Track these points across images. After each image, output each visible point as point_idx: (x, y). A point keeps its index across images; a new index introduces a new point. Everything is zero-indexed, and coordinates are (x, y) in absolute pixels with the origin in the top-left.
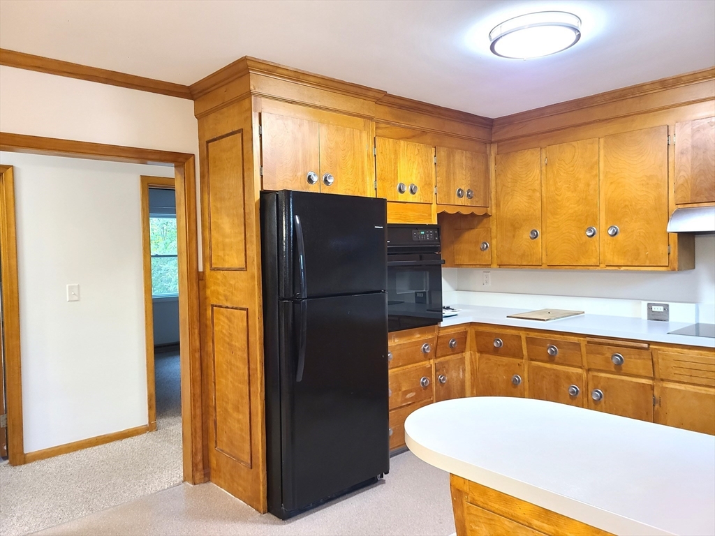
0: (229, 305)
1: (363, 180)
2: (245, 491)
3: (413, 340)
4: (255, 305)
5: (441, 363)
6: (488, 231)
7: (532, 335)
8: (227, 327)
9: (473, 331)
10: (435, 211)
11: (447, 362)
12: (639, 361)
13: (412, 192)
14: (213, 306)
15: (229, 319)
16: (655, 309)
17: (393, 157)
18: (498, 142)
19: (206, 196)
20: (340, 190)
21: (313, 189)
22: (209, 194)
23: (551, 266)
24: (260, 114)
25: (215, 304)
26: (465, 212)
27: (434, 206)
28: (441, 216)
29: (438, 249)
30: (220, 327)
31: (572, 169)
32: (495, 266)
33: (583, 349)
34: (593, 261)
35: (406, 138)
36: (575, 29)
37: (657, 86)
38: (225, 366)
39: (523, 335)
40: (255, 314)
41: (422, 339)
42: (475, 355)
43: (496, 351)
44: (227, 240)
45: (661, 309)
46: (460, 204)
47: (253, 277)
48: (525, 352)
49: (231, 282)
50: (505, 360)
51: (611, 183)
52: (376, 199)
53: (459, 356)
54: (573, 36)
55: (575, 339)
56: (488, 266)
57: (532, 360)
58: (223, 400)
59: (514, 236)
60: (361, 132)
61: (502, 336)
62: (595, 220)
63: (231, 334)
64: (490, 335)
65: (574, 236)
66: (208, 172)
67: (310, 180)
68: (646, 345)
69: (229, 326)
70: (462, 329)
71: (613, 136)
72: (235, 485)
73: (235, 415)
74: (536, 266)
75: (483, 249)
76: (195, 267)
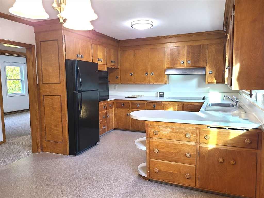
0: (52, 94)
1: (90, 57)
2: (60, 151)
3: (102, 105)
4: (64, 94)
5: (108, 111)
6: (118, 73)
7: (133, 102)
8: (51, 102)
9: (115, 102)
10: (106, 66)
11: (109, 111)
12: (159, 106)
13: (101, 61)
14: (44, 95)
15: (52, 99)
16: (161, 94)
17: (96, 50)
18: (121, 47)
19: (40, 60)
20: (84, 60)
21: (78, 59)
22: (41, 59)
23: (136, 83)
24: (65, 36)
25: (44, 94)
26: (113, 67)
27: (106, 65)
28: (108, 68)
29: (108, 78)
30: (48, 102)
31: (141, 57)
32: (120, 83)
33: (146, 105)
34: (147, 82)
35: (99, 45)
36: (152, 25)
37: (163, 37)
38: (50, 114)
39: (130, 102)
40: (64, 97)
41: (103, 104)
42: (116, 109)
43: (122, 107)
44: (51, 74)
45: (162, 94)
46: (112, 65)
47: (63, 85)
48: (130, 107)
49: (53, 87)
50: (125, 110)
51: (152, 61)
52: (92, 63)
53: (112, 109)
54: (151, 26)
55: (144, 102)
56: (118, 83)
57: (132, 109)
58: (49, 125)
59: (126, 75)
60: (89, 42)
61: (124, 103)
62: (147, 71)
63: (53, 104)
64: (121, 103)
65: (142, 75)
66: (41, 51)
67: (77, 56)
68: (161, 102)
69: (52, 101)
70: (112, 102)
71: (152, 49)
72: (56, 150)
73: (55, 128)
74: (132, 83)
75: (117, 78)
76: (36, 83)
